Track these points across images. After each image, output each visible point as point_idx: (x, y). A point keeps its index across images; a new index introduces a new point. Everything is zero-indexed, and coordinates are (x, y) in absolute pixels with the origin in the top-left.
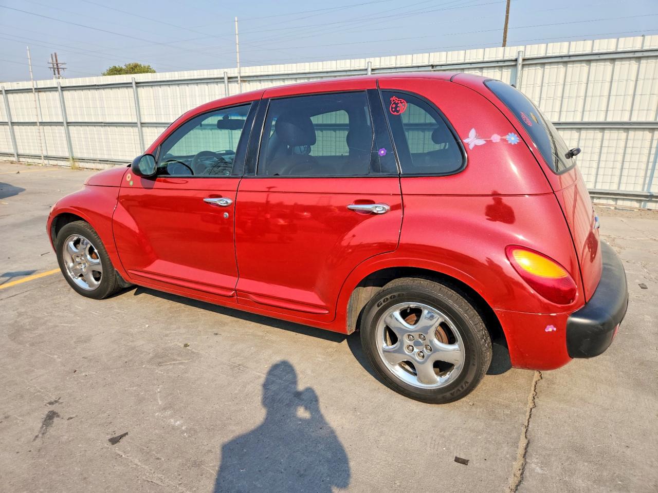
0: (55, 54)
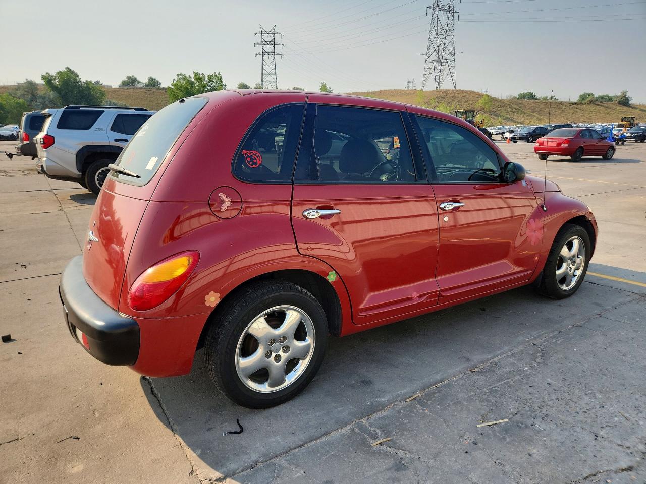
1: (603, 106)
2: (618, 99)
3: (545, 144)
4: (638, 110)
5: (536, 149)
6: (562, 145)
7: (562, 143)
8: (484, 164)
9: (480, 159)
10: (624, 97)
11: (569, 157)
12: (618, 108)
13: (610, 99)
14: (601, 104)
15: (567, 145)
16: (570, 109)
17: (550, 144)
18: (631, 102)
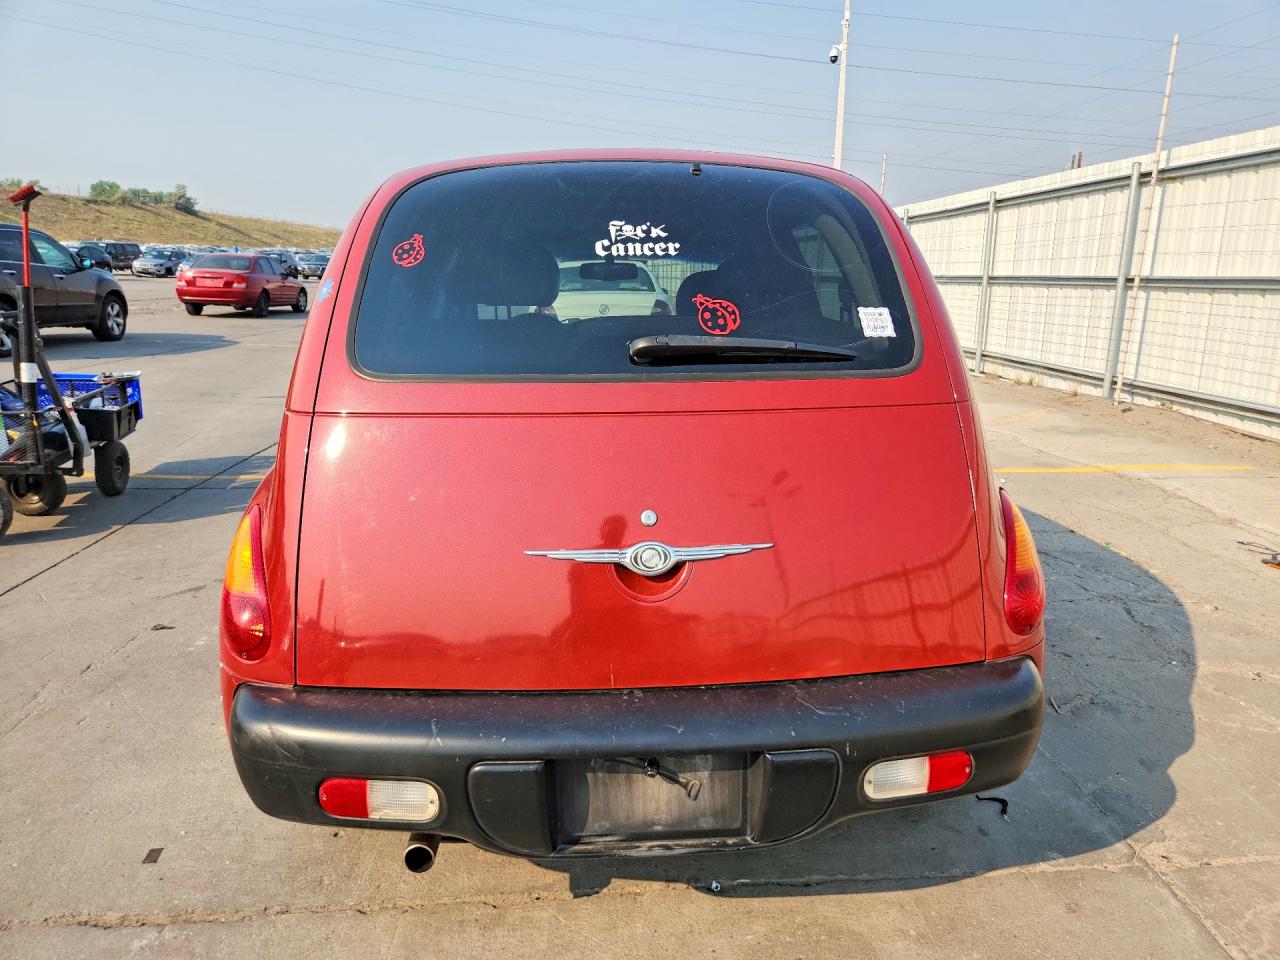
0: (1080, 154)
1: (150, 211)
2: (173, 198)
3: (199, 283)
4: (213, 224)
5: (181, 293)
6: (235, 285)
7: (233, 283)
8: (125, 322)
9: (115, 313)
10: (183, 196)
11: (231, 309)
12: (178, 216)
13: (158, 199)
14: (144, 206)
15: (243, 285)
16: (85, 212)
17: (208, 283)
18: (197, 208)
